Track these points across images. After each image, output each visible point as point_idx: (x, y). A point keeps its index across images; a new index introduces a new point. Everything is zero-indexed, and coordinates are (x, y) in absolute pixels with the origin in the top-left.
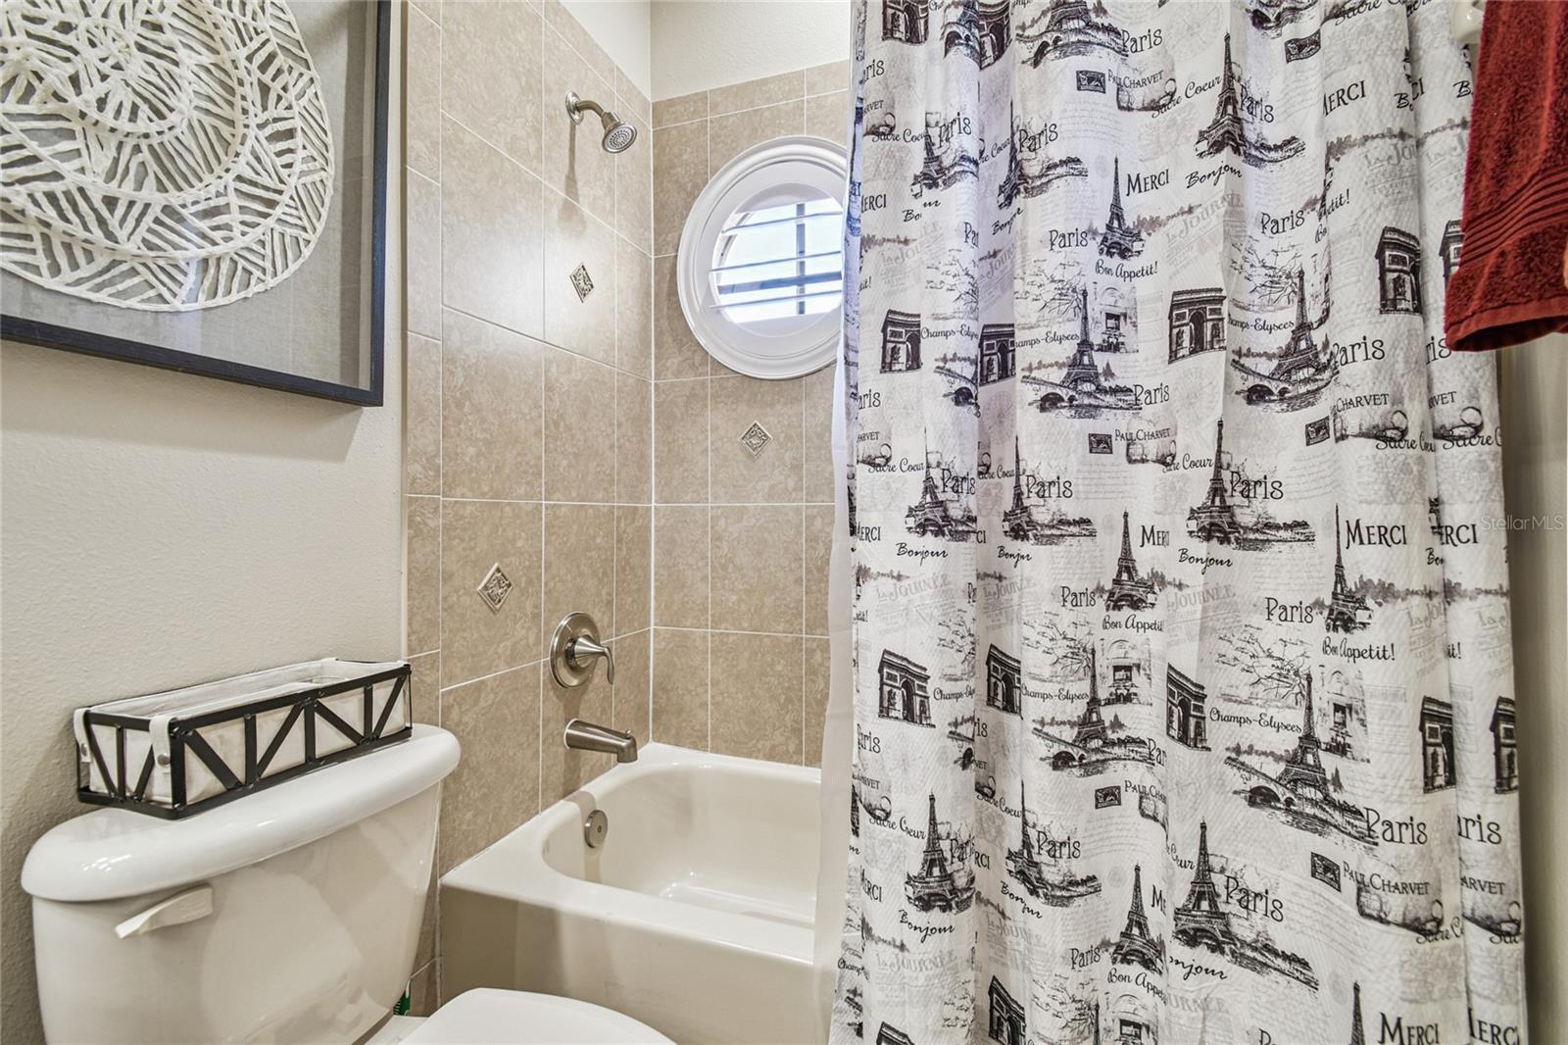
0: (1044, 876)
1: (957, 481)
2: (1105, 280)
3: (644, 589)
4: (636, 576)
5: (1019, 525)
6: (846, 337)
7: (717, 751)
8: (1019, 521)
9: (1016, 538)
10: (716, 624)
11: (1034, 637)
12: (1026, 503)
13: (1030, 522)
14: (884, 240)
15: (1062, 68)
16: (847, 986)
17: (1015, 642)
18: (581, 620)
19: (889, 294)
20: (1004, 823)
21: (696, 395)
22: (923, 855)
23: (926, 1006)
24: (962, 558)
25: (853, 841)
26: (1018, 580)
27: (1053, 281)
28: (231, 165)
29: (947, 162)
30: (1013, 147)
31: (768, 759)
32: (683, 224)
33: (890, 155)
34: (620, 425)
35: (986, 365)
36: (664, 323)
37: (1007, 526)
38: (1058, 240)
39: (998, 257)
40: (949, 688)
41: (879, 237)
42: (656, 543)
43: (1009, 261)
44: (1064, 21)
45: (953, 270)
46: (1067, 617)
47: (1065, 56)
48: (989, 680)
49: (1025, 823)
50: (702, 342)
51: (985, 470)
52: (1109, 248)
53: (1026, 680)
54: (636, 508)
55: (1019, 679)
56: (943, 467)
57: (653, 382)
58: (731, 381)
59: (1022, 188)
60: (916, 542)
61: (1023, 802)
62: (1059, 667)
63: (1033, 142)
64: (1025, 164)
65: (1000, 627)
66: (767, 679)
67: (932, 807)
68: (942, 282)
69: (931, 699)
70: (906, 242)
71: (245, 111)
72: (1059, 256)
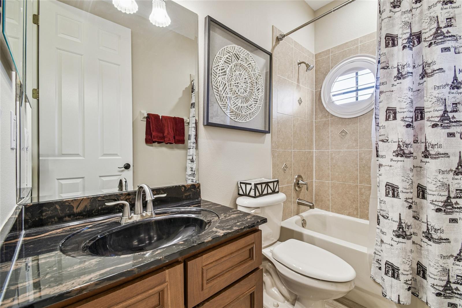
0: (433, 236)
1: (407, 145)
2: (451, 96)
3: (312, 171)
4: (310, 167)
5: (426, 155)
6: (375, 113)
7: (332, 212)
8: (426, 154)
9: (425, 158)
10: (332, 180)
11: (430, 181)
12: (428, 149)
13: (429, 154)
14: (386, 91)
15: (437, 49)
16: (376, 258)
17: (425, 182)
18: (300, 176)
19: (388, 103)
20: (422, 225)
21: (326, 123)
22: (397, 226)
23: (398, 258)
24: (409, 162)
25: (378, 226)
26: (426, 168)
27: (435, 97)
28: (253, 97)
29: (403, 73)
30: (423, 66)
31: (348, 215)
32: (323, 82)
33: (388, 73)
34: (307, 132)
35: (416, 116)
36: (317, 107)
37: (423, 155)
38: (437, 88)
39: (420, 91)
40: (404, 191)
41: (385, 91)
42: (315, 160)
43: (423, 92)
44: (437, 37)
45: (406, 98)
46: (440, 177)
47: (438, 45)
48: (418, 192)
49: (428, 224)
50: (328, 110)
51: (416, 141)
52: (453, 88)
53: (428, 191)
54: (310, 151)
55: (426, 191)
56: (403, 142)
57: (314, 121)
58: (336, 120)
59: (426, 76)
60: (395, 158)
61: (427, 220)
62: (438, 188)
63: (429, 65)
64: (427, 70)
65: (421, 179)
66: (347, 195)
67: (400, 216)
68: (402, 101)
69: (400, 193)
70: (392, 91)
71: (254, 87)
72: (437, 91)
